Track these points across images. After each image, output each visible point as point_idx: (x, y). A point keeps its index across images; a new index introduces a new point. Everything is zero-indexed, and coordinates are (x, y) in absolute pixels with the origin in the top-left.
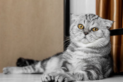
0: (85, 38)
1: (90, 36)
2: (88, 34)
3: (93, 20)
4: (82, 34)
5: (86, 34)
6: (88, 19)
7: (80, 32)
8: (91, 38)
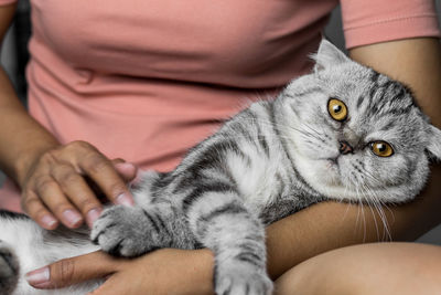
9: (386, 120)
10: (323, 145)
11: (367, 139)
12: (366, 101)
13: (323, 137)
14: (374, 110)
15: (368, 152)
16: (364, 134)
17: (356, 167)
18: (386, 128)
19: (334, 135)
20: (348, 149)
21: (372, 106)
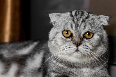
0: (77, 50)
1: (85, 47)
2: (80, 44)
3: (83, 21)
4: (71, 46)
5: (78, 45)
6: (76, 22)
7: (68, 43)
8: (86, 49)
9: (83, 26)
10: (70, 49)
11: (82, 36)
12: (74, 24)
13: (69, 47)
14: (77, 25)
15: (85, 40)
16: (80, 35)
17: (85, 48)
18: (85, 28)
19: (71, 43)
20: (78, 44)
21: (76, 24)
